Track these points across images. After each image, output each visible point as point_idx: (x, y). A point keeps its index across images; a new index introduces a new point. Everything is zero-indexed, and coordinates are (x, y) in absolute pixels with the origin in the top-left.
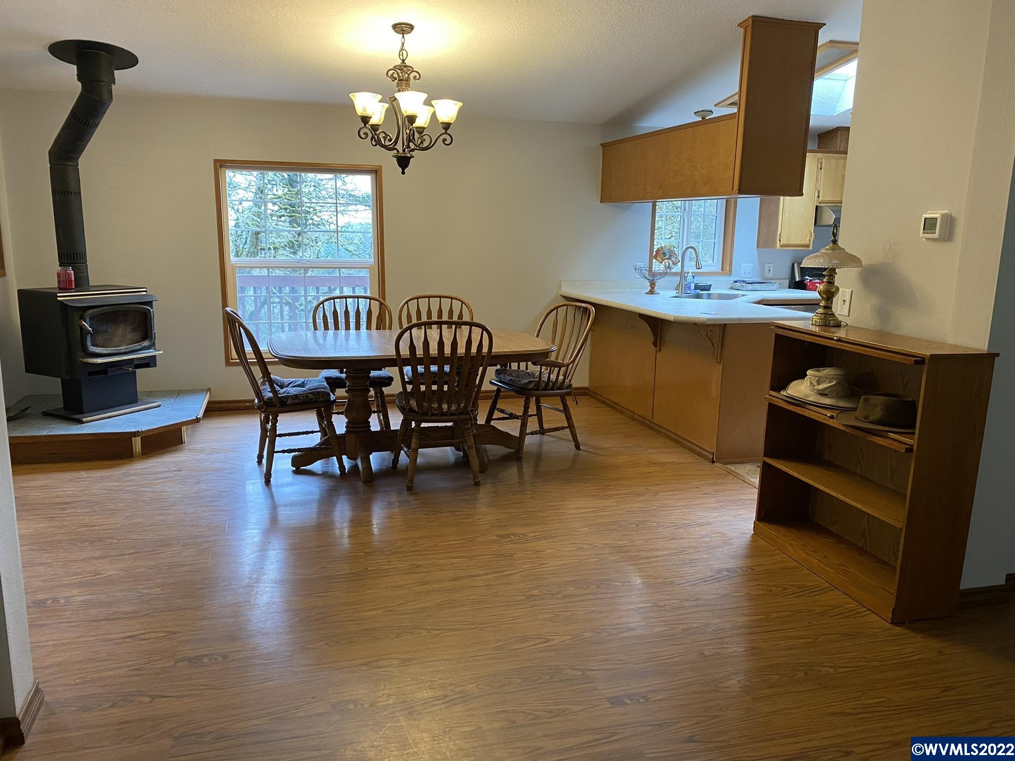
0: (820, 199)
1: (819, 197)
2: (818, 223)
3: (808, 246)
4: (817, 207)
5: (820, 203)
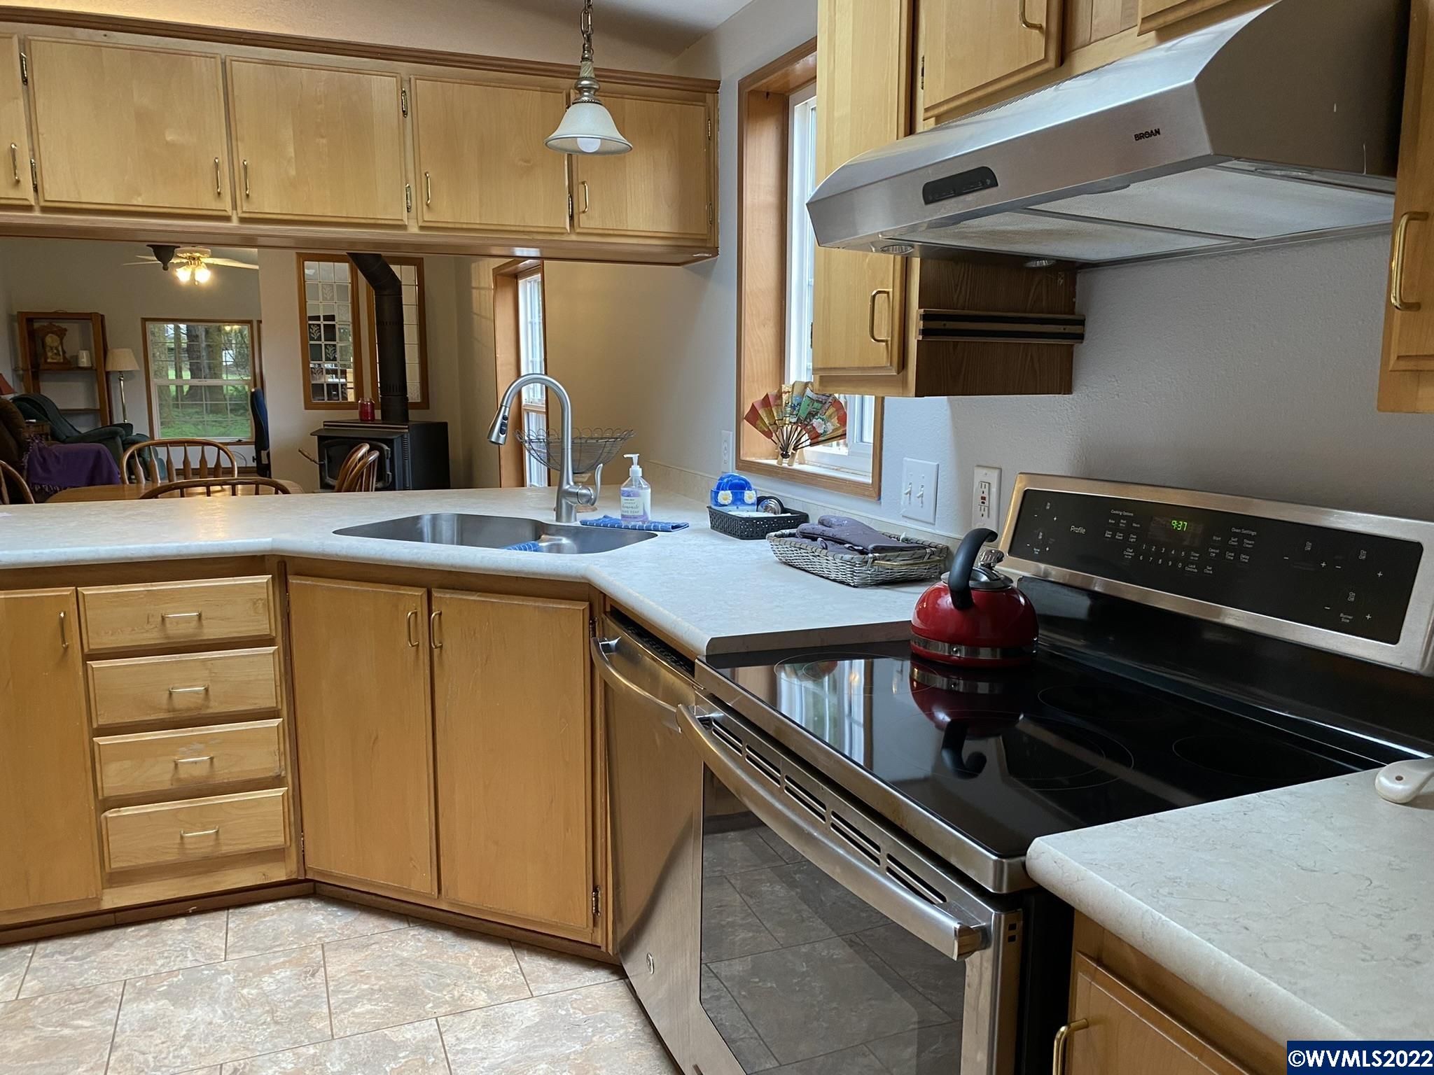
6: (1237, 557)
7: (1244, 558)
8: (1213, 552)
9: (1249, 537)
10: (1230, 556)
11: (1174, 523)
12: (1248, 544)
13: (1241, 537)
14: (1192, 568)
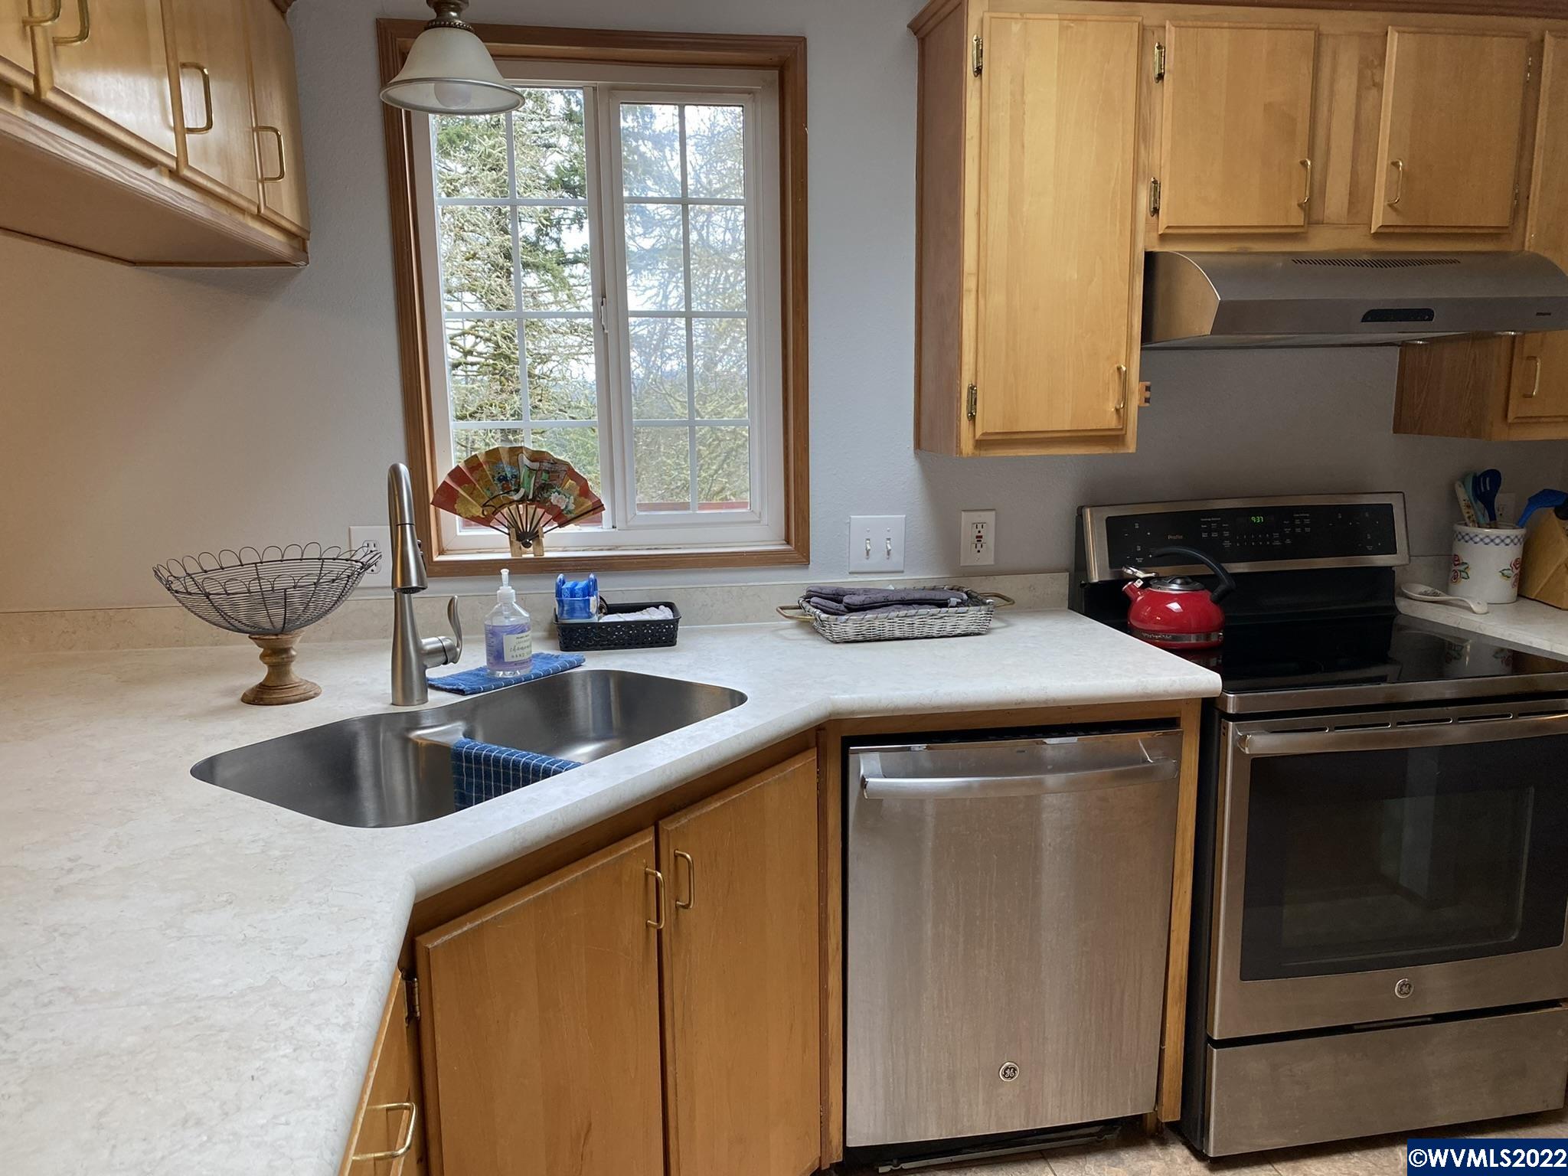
0: (1164, 220)
1: (1156, 211)
2: (1158, 331)
3: (1114, 438)
4: (1150, 258)
5: (1163, 238)
6: (1303, 530)
7: (1308, 530)
8: (1287, 531)
9: (1306, 517)
10: (1298, 530)
11: (1253, 519)
12: (1307, 521)
13: (1301, 519)
14: (1277, 543)
